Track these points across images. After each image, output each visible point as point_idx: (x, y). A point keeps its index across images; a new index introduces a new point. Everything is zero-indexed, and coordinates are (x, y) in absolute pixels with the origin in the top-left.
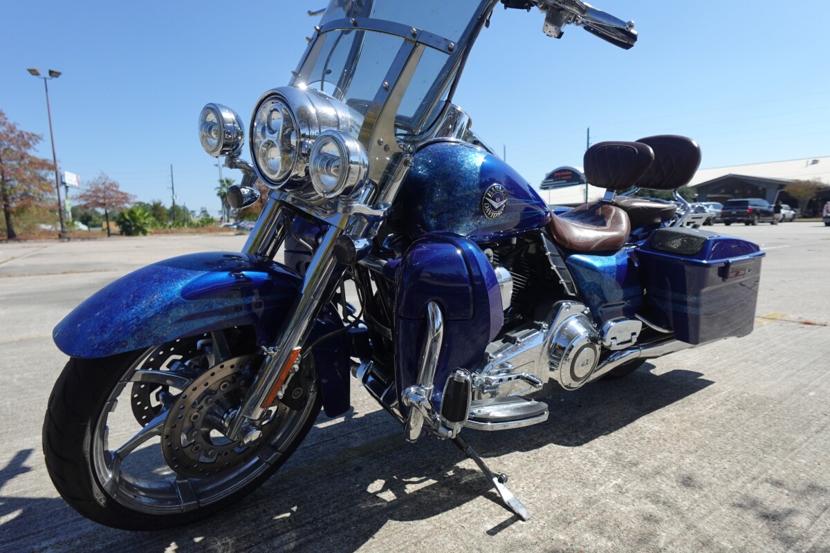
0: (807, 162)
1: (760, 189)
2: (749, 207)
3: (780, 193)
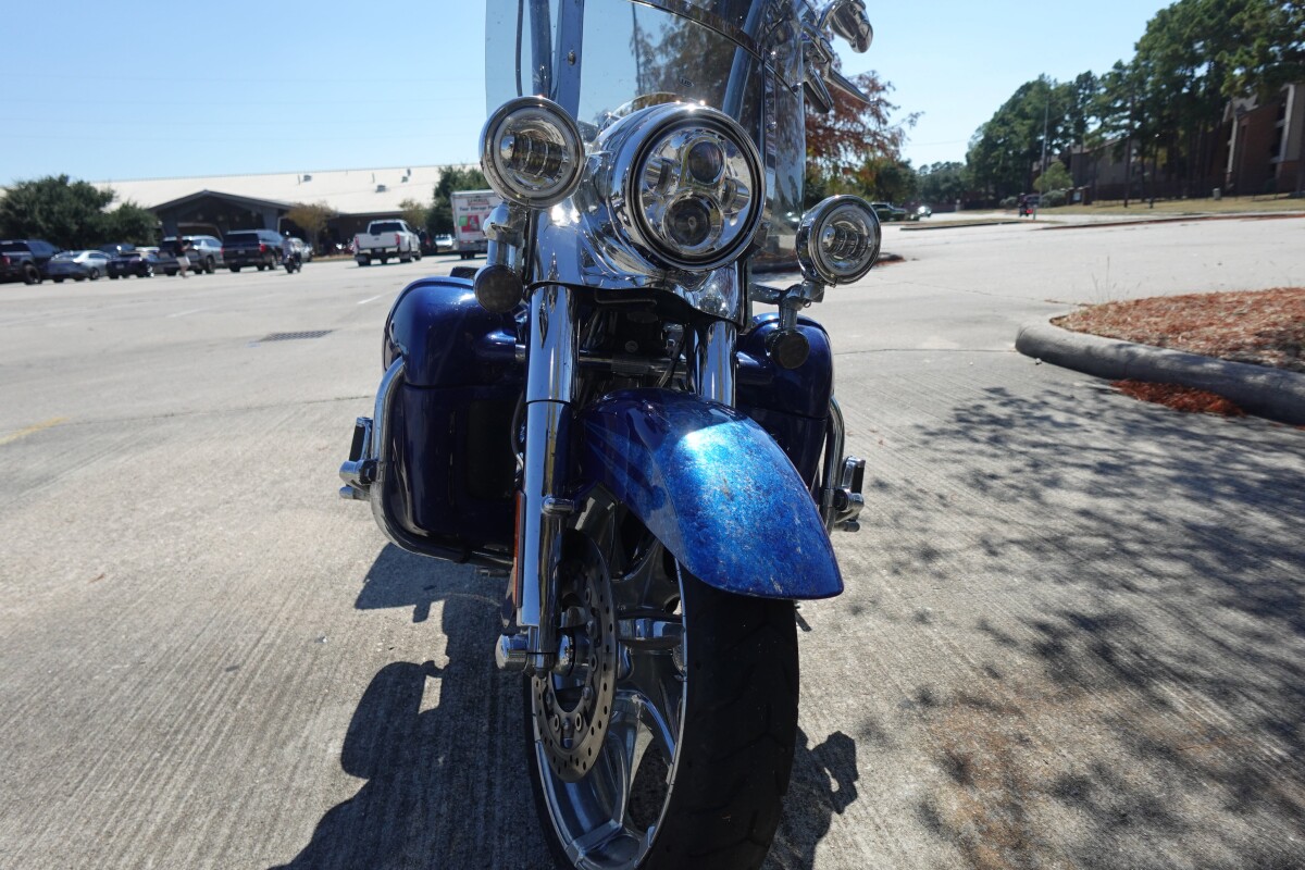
0: (299, 178)
1: (254, 214)
2: (260, 242)
3: (282, 221)
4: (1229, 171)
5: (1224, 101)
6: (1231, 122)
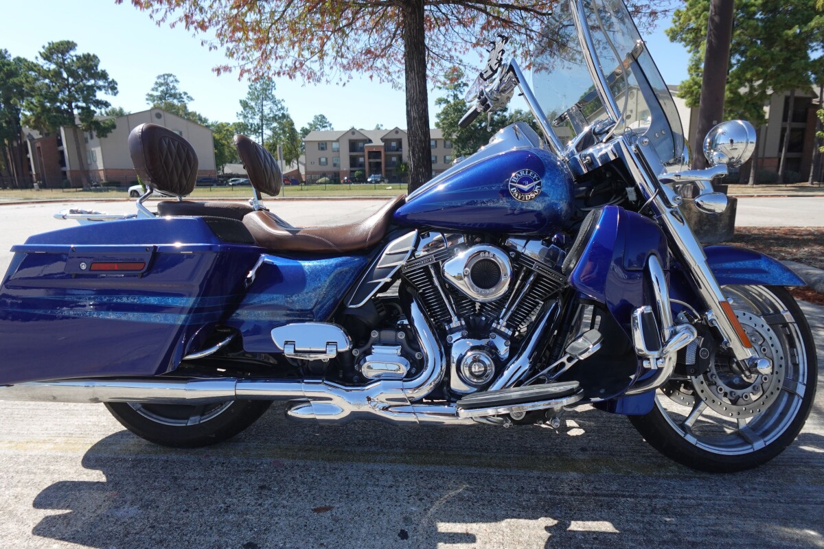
4: (34, 173)
5: (19, 130)
6: (26, 143)
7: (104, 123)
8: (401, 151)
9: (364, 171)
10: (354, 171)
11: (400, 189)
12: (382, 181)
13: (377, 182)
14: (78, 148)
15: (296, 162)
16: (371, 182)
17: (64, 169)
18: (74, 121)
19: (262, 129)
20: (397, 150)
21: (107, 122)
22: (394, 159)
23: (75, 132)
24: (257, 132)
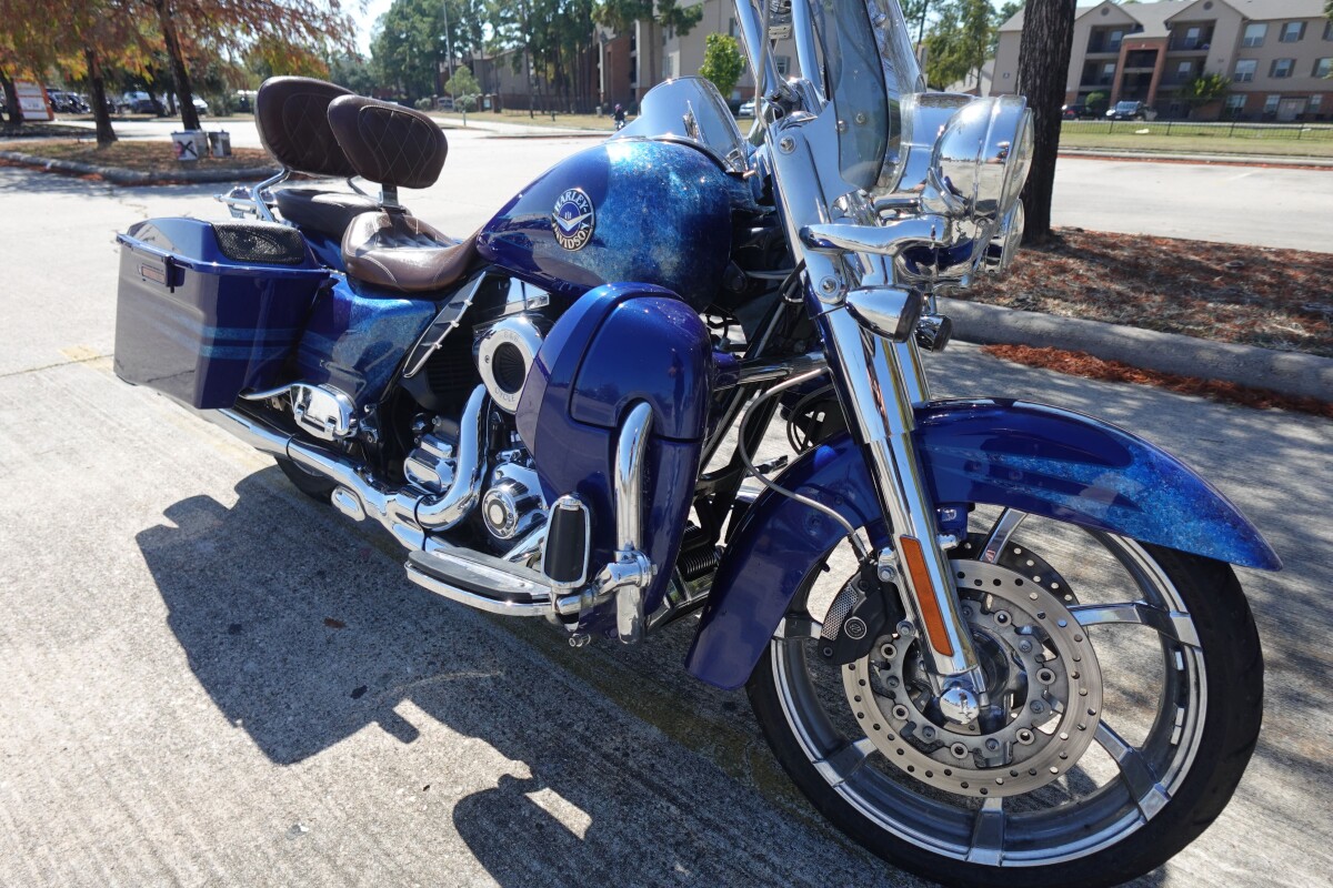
4: (602, 91)
5: (592, 27)
6: (598, 46)
7: (688, 11)
8: (1207, 49)
9: (1108, 94)
10: (1086, 94)
11: (1168, 134)
12: (1140, 114)
13: (1126, 117)
14: (652, 53)
15: (975, 72)
16: (1112, 118)
17: (633, 85)
18: (651, 11)
19: (924, 11)
20: (1198, 47)
21: (692, 10)
22: (1185, 67)
23: (651, 28)
24: (915, 17)
